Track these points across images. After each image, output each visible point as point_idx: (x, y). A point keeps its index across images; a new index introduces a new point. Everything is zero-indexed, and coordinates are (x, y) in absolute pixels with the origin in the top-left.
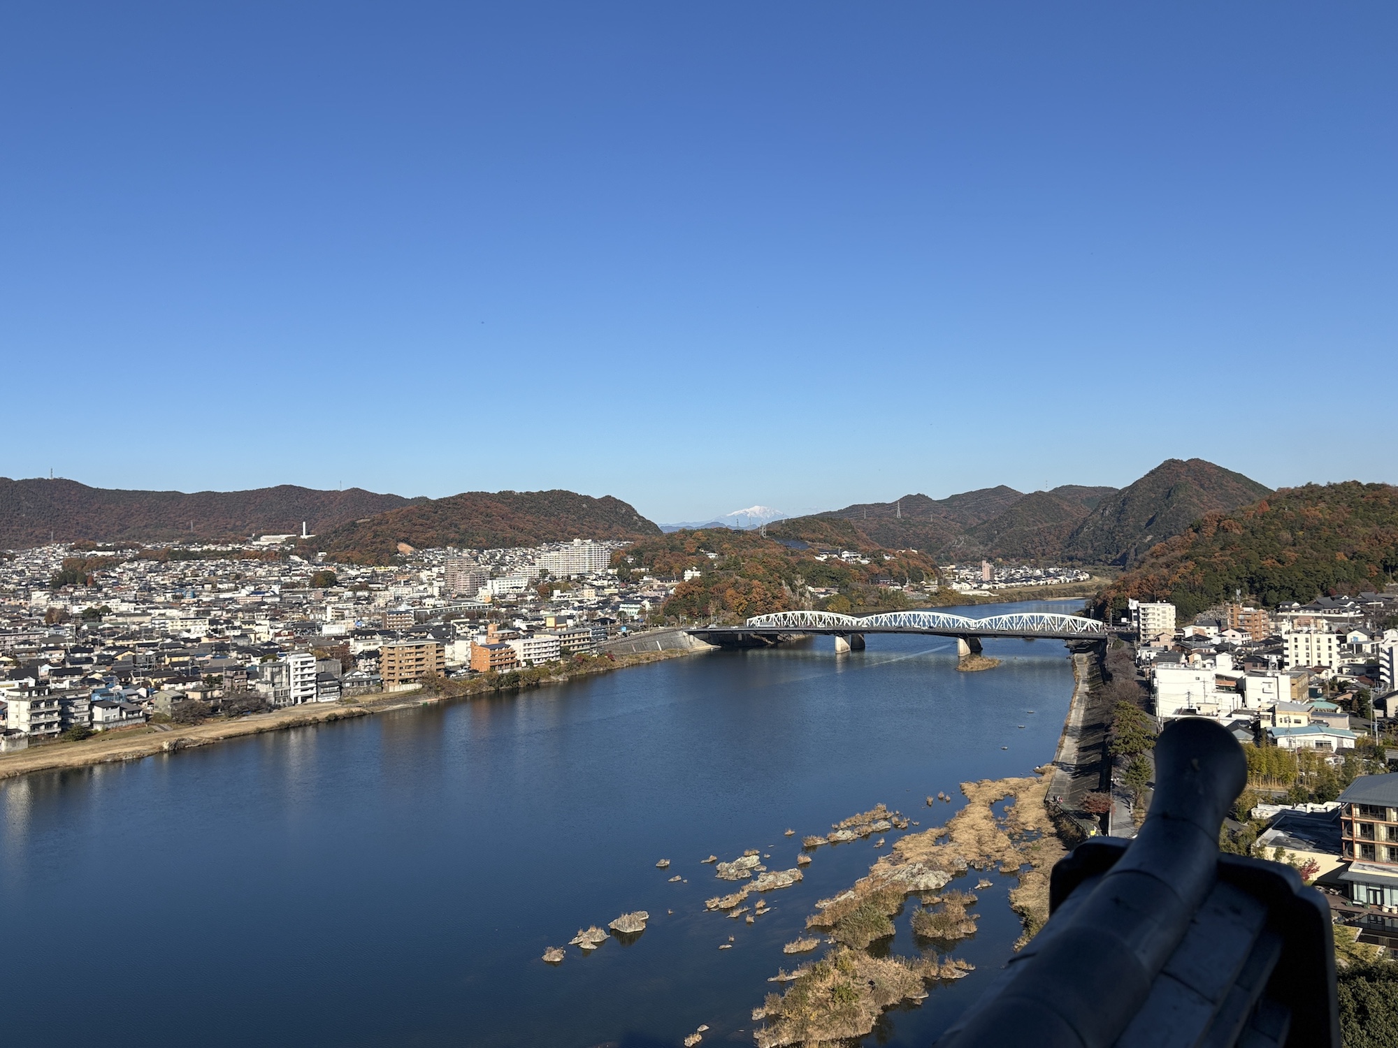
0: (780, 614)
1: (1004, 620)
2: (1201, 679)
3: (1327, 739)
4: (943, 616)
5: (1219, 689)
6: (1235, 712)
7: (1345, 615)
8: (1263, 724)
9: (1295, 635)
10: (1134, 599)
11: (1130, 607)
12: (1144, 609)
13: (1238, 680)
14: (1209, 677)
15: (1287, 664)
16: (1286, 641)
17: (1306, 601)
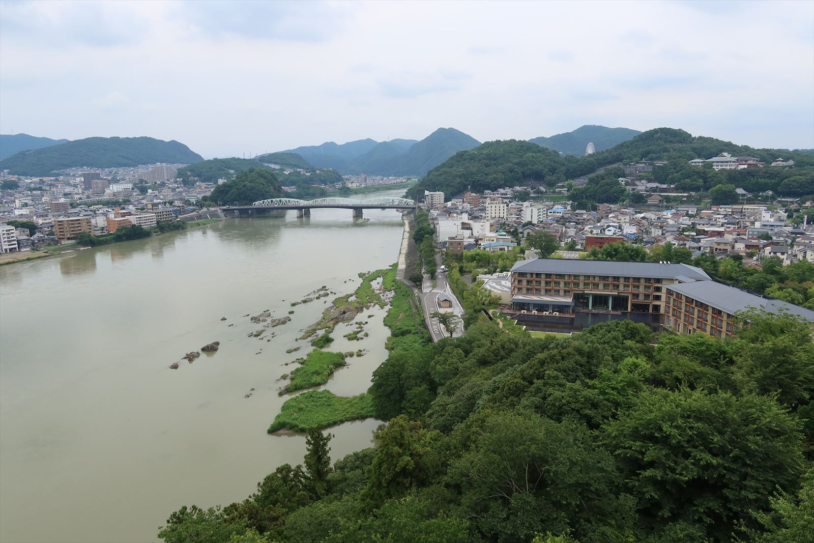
0: (270, 200)
2: (457, 225)
3: (504, 247)
4: (345, 199)
5: (463, 228)
6: (469, 237)
7: (508, 196)
8: (480, 242)
9: (491, 205)
10: (427, 190)
11: (426, 194)
12: (431, 195)
13: (469, 224)
14: (459, 223)
15: (488, 217)
16: (488, 207)
17: (494, 189)
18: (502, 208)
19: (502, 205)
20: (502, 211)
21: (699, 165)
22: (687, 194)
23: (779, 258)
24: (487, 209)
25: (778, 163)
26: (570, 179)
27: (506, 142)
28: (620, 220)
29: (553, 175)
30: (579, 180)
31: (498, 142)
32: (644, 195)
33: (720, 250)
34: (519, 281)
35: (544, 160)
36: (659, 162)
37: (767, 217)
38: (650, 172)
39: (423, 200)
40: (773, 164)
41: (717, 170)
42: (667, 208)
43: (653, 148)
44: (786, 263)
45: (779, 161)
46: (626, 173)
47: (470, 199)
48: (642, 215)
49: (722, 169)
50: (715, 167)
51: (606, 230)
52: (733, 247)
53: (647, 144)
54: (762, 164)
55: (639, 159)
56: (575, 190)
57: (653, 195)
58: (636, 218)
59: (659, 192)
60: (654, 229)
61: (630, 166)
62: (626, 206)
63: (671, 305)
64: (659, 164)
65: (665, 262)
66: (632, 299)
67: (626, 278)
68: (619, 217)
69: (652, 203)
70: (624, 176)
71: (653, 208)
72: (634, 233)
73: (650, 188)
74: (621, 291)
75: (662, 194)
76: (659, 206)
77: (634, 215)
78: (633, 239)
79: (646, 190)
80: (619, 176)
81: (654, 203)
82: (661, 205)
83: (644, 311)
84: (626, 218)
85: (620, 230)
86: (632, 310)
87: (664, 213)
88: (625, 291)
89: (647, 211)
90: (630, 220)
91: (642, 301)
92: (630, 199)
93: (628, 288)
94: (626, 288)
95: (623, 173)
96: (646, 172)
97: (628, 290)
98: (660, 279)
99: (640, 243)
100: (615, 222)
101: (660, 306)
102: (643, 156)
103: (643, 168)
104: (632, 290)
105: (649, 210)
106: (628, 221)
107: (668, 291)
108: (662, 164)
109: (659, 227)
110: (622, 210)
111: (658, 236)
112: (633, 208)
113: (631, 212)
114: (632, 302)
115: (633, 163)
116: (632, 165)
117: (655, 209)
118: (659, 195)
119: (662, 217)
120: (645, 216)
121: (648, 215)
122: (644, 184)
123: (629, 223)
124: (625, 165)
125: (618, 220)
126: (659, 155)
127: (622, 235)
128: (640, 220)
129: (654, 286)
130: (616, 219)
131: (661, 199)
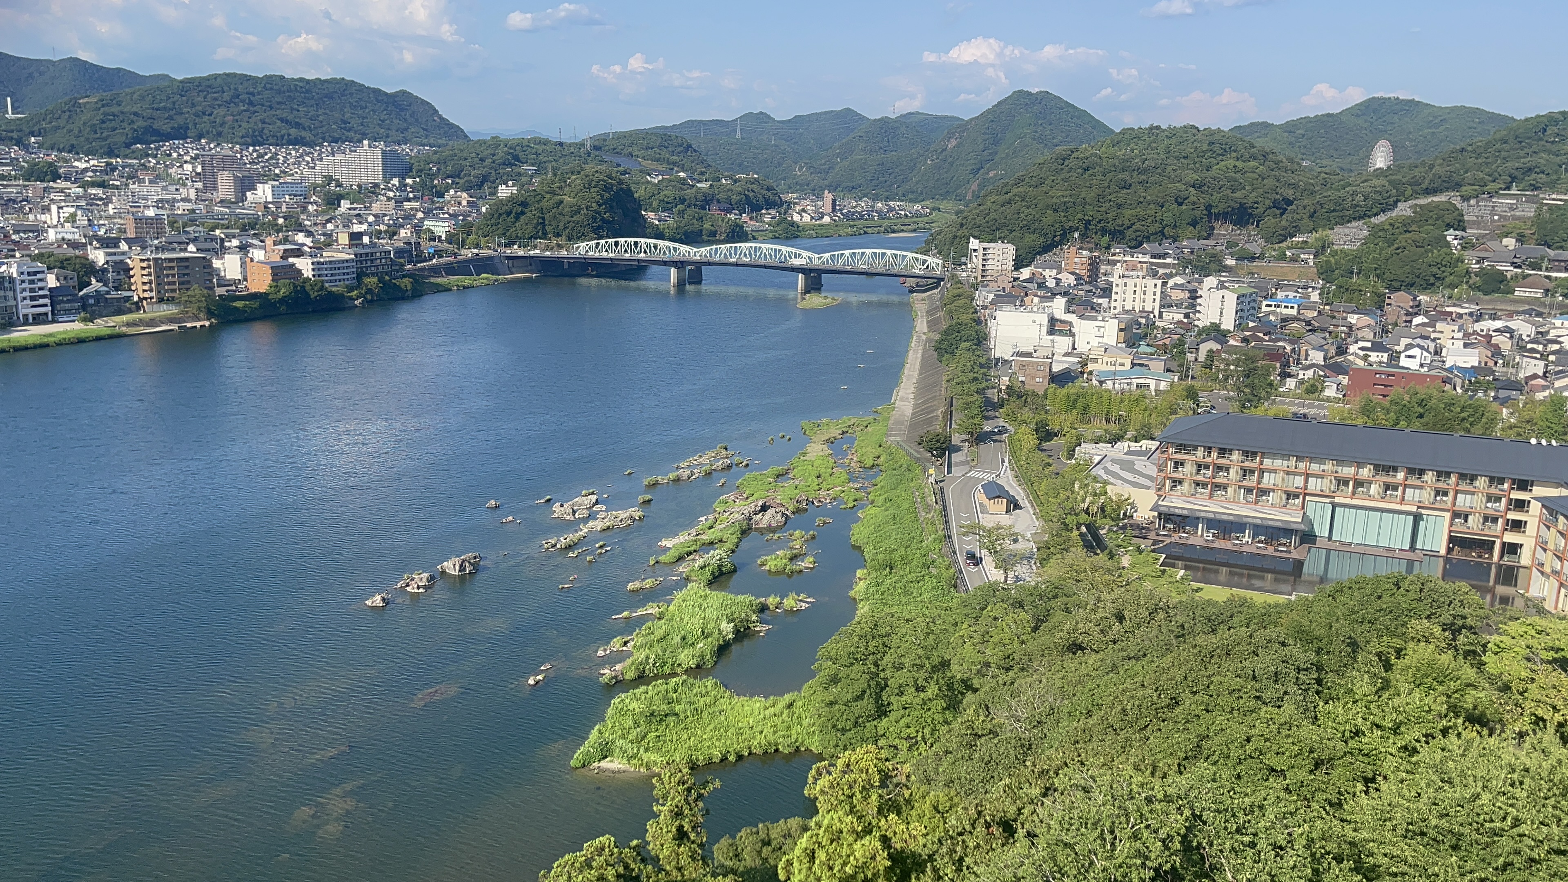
0: (611, 241)
1: (845, 257)
2: (1038, 322)
3: (1148, 381)
4: (784, 249)
5: (1051, 332)
6: (1067, 354)
7: (1169, 261)
8: (1091, 367)
9: (1125, 280)
10: (975, 237)
11: (971, 247)
12: (984, 249)
13: (1070, 324)
14: (1044, 319)
15: (1115, 308)
16: (1117, 285)
17: (1136, 245)
18: (1150, 290)
19: (1150, 282)
20: (1149, 297)
24: (1114, 289)
26: (1324, 227)
27: (1172, 133)
28: (1442, 332)
29: (1282, 214)
30: (1347, 231)
31: (1153, 129)
32: (1509, 275)
34: (1176, 463)
35: (1263, 179)
36: (1554, 196)
38: (1529, 218)
39: (963, 259)
42: (1564, 310)
43: (1542, 159)
46: (1466, 218)
47: (1076, 264)
48: (1498, 324)
51: (1403, 355)
53: (1526, 150)
55: (1503, 186)
56: (1334, 253)
57: (1530, 275)
58: (1482, 331)
59: (1547, 270)
60: (1525, 359)
61: (1477, 202)
62: (1458, 299)
63: (1551, 546)
64: (1554, 200)
65: (1544, 442)
66: (1451, 525)
67: (1442, 475)
68: (1439, 326)
69: (1527, 294)
70: (1460, 225)
71: (1527, 307)
72: (1473, 367)
73: (1524, 258)
74: (1426, 504)
75: (1555, 275)
76: (1543, 305)
77: (1477, 321)
78: (1470, 381)
79: (1513, 264)
80: (1449, 226)
81: (1533, 295)
82: (1548, 300)
83: (1480, 557)
84: (1456, 328)
85: (1436, 358)
86: (1449, 550)
87: (1553, 321)
88: (1437, 505)
89: (1510, 315)
90: (1466, 335)
91: (1475, 531)
92: (1471, 282)
93: (1445, 498)
94: (1438, 498)
95: (1459, 218)
96: (1518, 218)
97: (1445, 502)
98: (1528, 481)
99: (1486, 391)
100: (1428, 338)
101: (1521, 545)
102: (1513, 179)
103: (1512, 208)
104: (1454, 504)
105: (1518, 313)
106: (1460, 335)
107: (1544, 511)
108: (1560, 200)
109: (1538, 356)
110: (1448, 309)
111: (1535, 376)
112: (1477, 304)
113: (1471, 314)
114: (1450, 531)
115: (1485, 196)
116: (1483, 199)
117: (1533, 311)
118: (1547, 277)
119: (1548, 332)
120: (1506, 327)
121: (1512, 324)
122: (1511, 248)
123: (1462, 342)
124: (1465, 199)
125: (1434, 331)
126: (1554, 177)
127: (1441, 368)
128: (1491, 337)
129: (1511, 496)
130: (1431, 330)
131: (1550, 285)
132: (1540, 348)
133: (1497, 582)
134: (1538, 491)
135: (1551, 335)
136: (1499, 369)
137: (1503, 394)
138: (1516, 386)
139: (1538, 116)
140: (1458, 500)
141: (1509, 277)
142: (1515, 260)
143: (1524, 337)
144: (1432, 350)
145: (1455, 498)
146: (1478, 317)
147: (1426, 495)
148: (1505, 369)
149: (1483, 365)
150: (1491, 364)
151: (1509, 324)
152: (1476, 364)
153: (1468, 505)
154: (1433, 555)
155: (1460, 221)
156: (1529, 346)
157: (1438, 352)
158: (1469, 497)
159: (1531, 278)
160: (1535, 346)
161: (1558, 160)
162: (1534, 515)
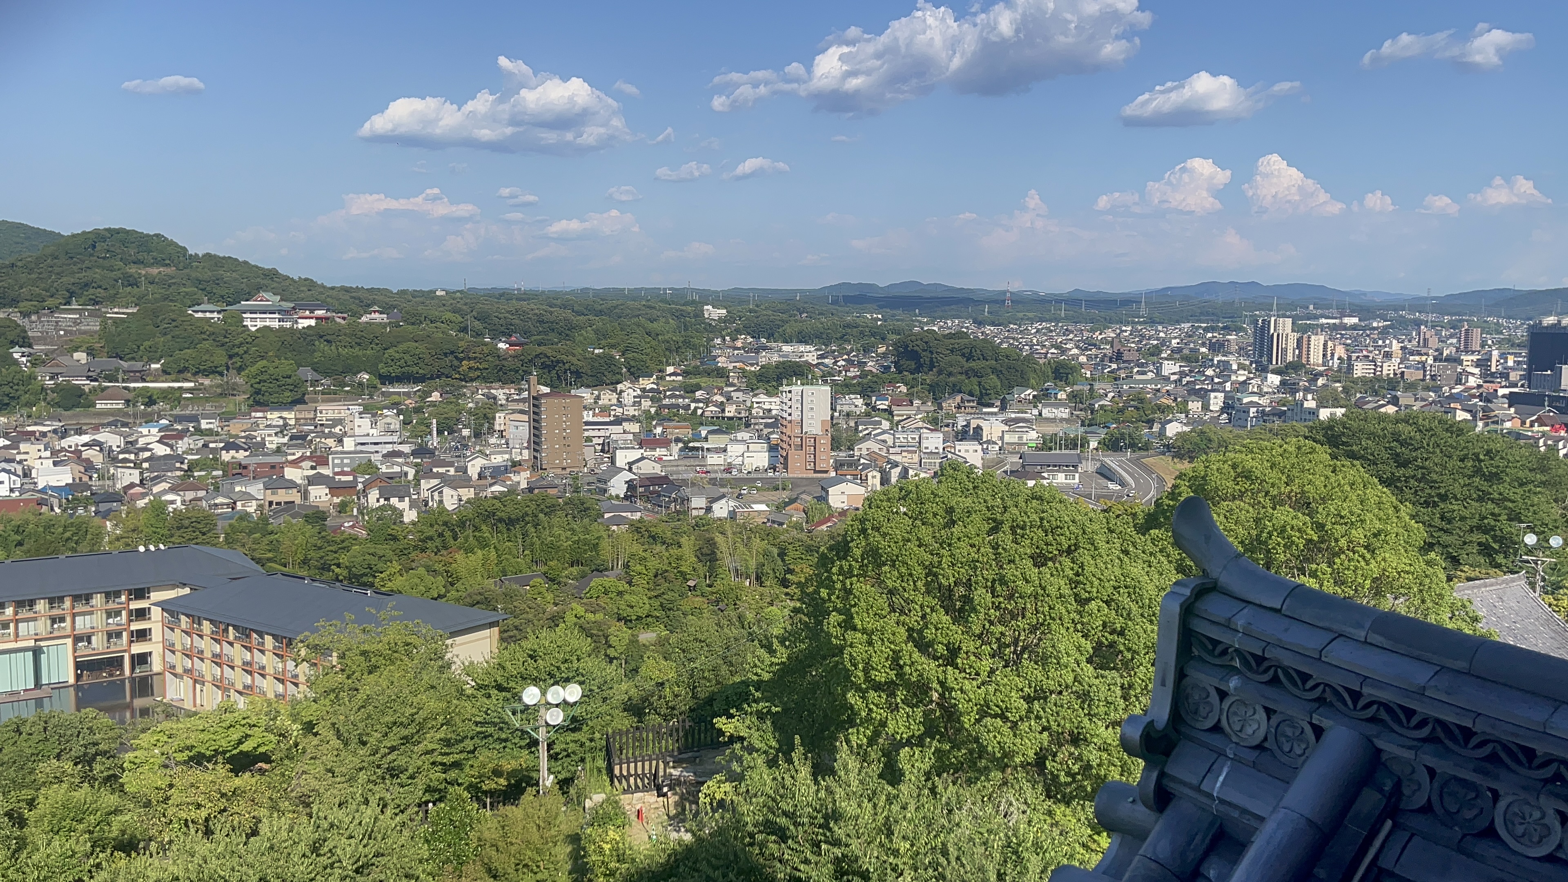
21: (213, 318)
22: (192, 384)
23: (394, 509)
25: (373, 315)
28: (27, 453)
32: (86, 389)
33: (278, 504)
36: (116, 310)
37: (363, 425)
38: (96, 332)
40: (364, 319)
41: (253, 329)
42: (149, 419)
43: (97, 274)
44: (410, 516)
45: (375, 312)
46: (30, 334)
48: (86, 438)
49: (265, 327)
50: (247, 323)
52: (305, 495)
53: (79, 266)
54: (344, 319)
55: (63, 302)
57: (108, 387)
58: (70, 447)
59: (124, 381)
60: (119, 470)
61: (39, 318)
62: (39, 417)
63: (178, 647)
64: (116, 313)
65: (152, 548)
66: (75, 650)
67: (54, 601)
68: (23, 447)
69: (109, 406)
70: (25, 341)
71: (111, 419)
72: (67, 484)
73: (99, 371)
74: (44, 635)
75: (132, 385)
76: (126, 415)
77: (63, 438)
78: (67, 499)
79: (88, 378)
80: (13, 344)
81: (114, 406)
82: (130, 410)
83: (111, 675)
84: (42, 447)
85: (26, 480)
86: (78, 677)
87: (140, 430)
88: (56, 634)
89: (96, 428)
90: (54, 453)
91: (101, 650)
92: (49, 399)
93: (63, 625)
94: (56, 626)
95: (22, 335)
96: (85, 332)
97: (63, 628)
98: (144, 589)
99: (85, 507)
100: (13, 461)
101: (150, 653)
102: (72, 294)
103: (75, 322)
104: (73, 628)
105: (103, 425)
106: (48, 453)
107: (165, 614)
108: (123, 313)
109: (132, 465)
110: (30, 429)
111: (132, 485)
112: (60, 421)
113: (55, 431)
114: (75, 658)
115: (46, 311)
116: (45, 315)
117: (117, 421)
118: (125, 388)
119: (136, 441)
120: (94, 440)
121: (100, 437)
122: (84, 362)
123: (51, 461)
124: (25, 315)
125: (19, 453)
126: (112, 292)
127: (33, 490)
128: (81, 452)
129: (131, 607)
130: (15, 452)
131: (130, 396)
132: (132, 457)
133: (133, 697)
134: (156, 596)
135: (140, 443)
136: (95, 482)
137: (103, 507)
138: (116, 497)
139: (84, 233)
140: (77, 623)
141: (87, 390)
142: (90, 374)
143: (114, 448)
144: (20, 473)
145: (74, 622)
146: (64, 434)
147: (42, 626)
148: (101, 483)
149: (77, 481)
150: (85, 479)
151: (97, 437)
152: (71, 481)
153: (88, 626)
154: (61, 687)
155: (24, 338)
156: (121, 456)
157: (27, 474)
158: (88, 617)
159: (109, 390)
160: (127, 456)
161: (113, 275)
162: (156, 621)
